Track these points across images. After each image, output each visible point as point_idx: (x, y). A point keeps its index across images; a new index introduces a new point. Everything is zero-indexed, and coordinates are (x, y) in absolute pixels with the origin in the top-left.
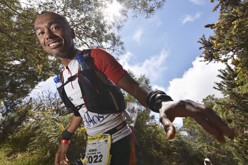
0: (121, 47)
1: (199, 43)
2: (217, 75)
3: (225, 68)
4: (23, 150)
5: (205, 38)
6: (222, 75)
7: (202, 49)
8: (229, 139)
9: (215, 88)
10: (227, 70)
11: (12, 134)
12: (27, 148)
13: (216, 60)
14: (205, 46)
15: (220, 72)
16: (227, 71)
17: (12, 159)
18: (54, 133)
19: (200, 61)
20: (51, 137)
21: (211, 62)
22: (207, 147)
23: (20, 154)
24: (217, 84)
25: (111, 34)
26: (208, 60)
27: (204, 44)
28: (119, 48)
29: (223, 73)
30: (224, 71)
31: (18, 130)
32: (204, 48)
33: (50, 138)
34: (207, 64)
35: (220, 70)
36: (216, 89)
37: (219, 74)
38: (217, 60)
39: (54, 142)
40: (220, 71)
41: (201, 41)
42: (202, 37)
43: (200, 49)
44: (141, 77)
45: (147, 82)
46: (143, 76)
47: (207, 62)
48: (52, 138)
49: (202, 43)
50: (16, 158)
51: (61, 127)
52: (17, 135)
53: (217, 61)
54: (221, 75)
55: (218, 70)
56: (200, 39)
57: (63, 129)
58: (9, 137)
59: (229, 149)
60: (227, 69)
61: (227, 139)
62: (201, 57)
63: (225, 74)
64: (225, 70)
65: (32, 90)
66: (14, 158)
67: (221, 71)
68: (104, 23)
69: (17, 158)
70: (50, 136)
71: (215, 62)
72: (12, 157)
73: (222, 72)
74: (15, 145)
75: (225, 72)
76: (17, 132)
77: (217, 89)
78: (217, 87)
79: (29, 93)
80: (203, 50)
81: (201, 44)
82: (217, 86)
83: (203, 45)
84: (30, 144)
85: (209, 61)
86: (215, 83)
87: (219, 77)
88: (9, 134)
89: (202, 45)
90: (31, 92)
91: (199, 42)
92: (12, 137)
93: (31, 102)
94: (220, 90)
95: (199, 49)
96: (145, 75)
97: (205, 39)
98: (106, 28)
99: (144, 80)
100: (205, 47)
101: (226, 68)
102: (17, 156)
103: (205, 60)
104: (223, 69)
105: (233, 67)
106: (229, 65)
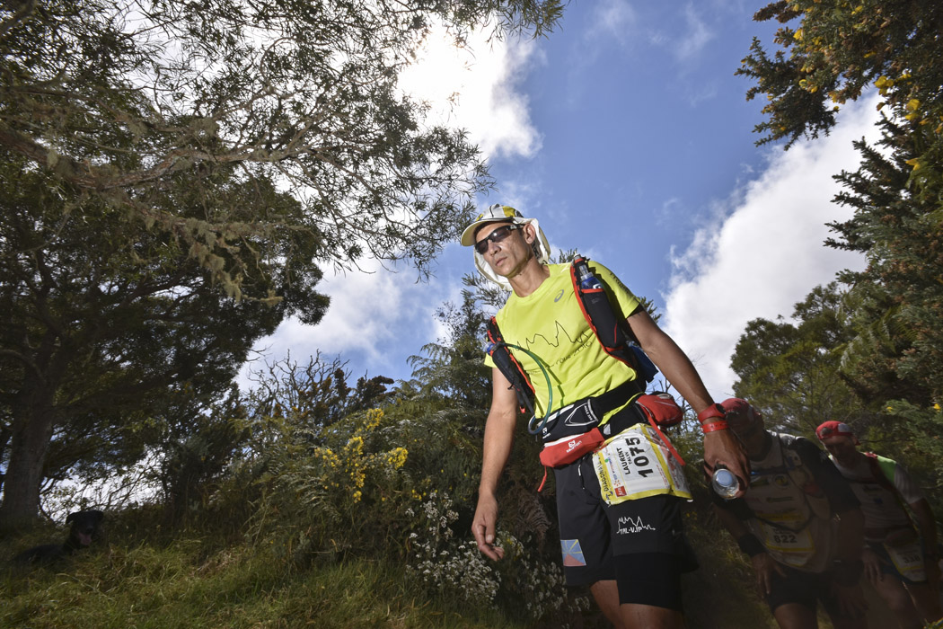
0: (473, 168)
1: (744, 75)
2: (834, 198)
3: (861, 165)
4: (235, 541)
5: (763, 50)
6: (853, 194)
7: (756, 95)
8: (913, 407)
9: (831, 243)
10: (865, 171)
11: (200, 499)
12: (245, 532)
13: (817, 127)
14: (766, 80)
15: (841, 183)
16: (867, 174)
17: (207, 571)
18: (313, 479)
19: (760, 144)
20: (306, 490)
21: (802, 138)
23: (228, 554)
24: (839, 227)
25: (436, 131)
26: (788, 131)
27: (763, 76)
28: (467, 169)
29: (856, 185)
30: (857, 175)
31: (214, 486)
32: (764, 89)
33: (303, 493)
34: (787, 147)
35: (840, 175)
36: (839, 244)
37: (841, 192)
38: (822, 123)
39: (314, 505)
40: (842, 177)
41: (749, 67)
42: (752, 48)
43: (751, 95)
47: (786, 139)
48: (310, 493)
49: (754, 74)
50: (218, 565)
51: (326, 454)
52: (214, 498)
53: (824, 130)
54: (847, 193)
55: (834, 177)
56: (743, 61)
57: (332, 461)
58: (191, 507)
60: (864, 167)
61: (908, 409)
62: (760, 131)
63: (862, 186)
64: (859, 172)
65: (239, 367)
66: (212, 566)
67: (845, 180)
68: (404, 101)
69: (220, 566)
70: (302, 487)
71: (815, 136)
72: (207, 565)
73: (850, 182)
74: (212, 530)
75: (863, 179)
76: (211, 492)
77: (842, 245)
78: (841, 238)
79: (233, 377)
80: (764, 97)
81: (750, 76)
82: (837, 236)
83: (759, 79)
84: (252, 521)
85: (791, 134)
86: (830, 228)
87: (842, 203)
88: (191, 500)
89: (756, 82)
90: (237, 373)
91: (741, 72)
92: (200, 507)
93: (237, 397)
94: (852, 247)
95: (746, 97)
97: (764, 53)
98: (415, 116)
100: (768, 86)
101: (862, 163)
102: (219, 561)
103: (775, 134)
104: (855, 171)
105: (887, 153)
106: (873, 147)
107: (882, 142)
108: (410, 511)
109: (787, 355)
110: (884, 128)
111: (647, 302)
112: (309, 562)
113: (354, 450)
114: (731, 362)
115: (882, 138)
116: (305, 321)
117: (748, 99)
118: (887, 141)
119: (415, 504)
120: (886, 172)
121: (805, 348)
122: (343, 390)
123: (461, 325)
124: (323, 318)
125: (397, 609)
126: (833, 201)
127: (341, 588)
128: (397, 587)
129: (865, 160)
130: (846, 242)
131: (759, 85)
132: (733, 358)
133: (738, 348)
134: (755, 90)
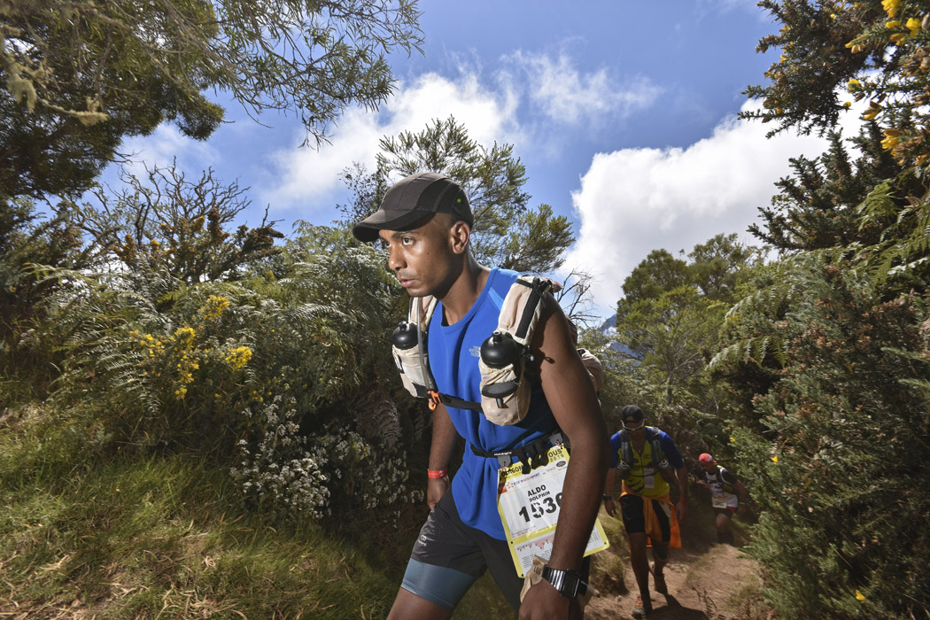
1: (769, 10)
2: (779, 181)
3: (821, 156)
6: (798, 183)
7: (771, 48)
9: (755, 231)
10: (823, 164)
13: (815, 120)
14: (792, 31)
15: (794, 168)
16: (822, 168)
20: (123, 369)
21: (793, 129)
23: (33, 408)
24: (769, 215)
26: (780, 115)
27: (790, 23)
29: (806, 176)
30: (812, 164)
31: (26, 324)
32: (784, 42)
33: (116, 372)
34: (770, 135)
35: (797, 159)
36: (760, 234)
37: (788, 178)
38: (823, 119)
39: (129, 389)
40: (798, 163)
43: (764, 46)
44: (495, 159)
45: (514, 178)
46: (504, 154)
47: (775, 124)
48: (126, 374)
49: (781, 15)
50: (18, 420)
51: (145, 340)
52: (25, 338)
53: (821, 128)
54: (793, 181)
55: (791, 160)
57: (152, 349)
60: (823, 161)
62: (751, 96)
63: (812, 181)
64: (815, 161)
65: (103, 165)
66: (11, 420)
67: (798, 166)
69: (21, 422)
71: (807, 131)
72: (5, 419)
73: (802, 170)
75: (815, 171)
76: (23, 330)
77: (763, 236)
78: (765, 226)
79: (93, 176)
80: (778, 54)
81: (776, 16)
82: (763, 225)
83: (783, 26)
85: (785, 119)
86: (761, 213)
87: (784, 188)
89: (778, 28)
90: (99, 173)
94: (771, 240)
95: (757, 45)
96: (510, 149)
99: (504, 169)
100: (789, 40)
101: (824, 154)
102: (22, 415)
103: (766, 111)
104: (811, 159)
105: (854, 154)
106: (845, 144)
107: (855, 140)
108: (248, 412)
109: (670, 293)
110: (866, 126)
111: (567, 223)
112: (117, 453)
113: (182, 341)
114: (624, 283)
115: (857, 135)
116: (188, 132)
117: (758, 50)
118: (860, 142)
119: (253, 405)
120: (842, 178)
121: (687, 291)
122: (216, 236)
123: (368, 195)
124: (212, 134)
126: (776, 184)
127: (142, 491)
128: (213, 493)
129: (829, 153)
130: (766, 231)
131: (779, 35)
132: (628, 280)
133: (635, 273)
134: (773, 41)
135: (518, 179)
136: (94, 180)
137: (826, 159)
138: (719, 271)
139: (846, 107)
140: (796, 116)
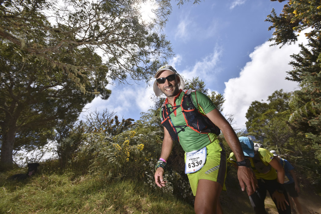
0: (167, 49)
2: (289, 63)
3: (300, 52)
4: (84, 173)
5: (276, 13)
6: (296, 62)
7: (272, 29)
8: (315, 136)
9: (288, 79)
10: (301, 54)
11: (71, 159)
12: (88, 170)
13: (291, 41)
14: (276, 24)
15: (293, 58)
16: (302, 55)
17: (76, 183)
18: (111, 153)
19: (271, 46)
20: (109, 157)
21: (286, 44)
22: (279, 150)
23: (83, 177)
24: (291, 73)
25: (153, 35)
26: (281, 42)
27: (275, 22)
28: (165, 49)
29: (297, 59)
30: (298, 55)
31: (75, 155)
32: (275, 27)
33: (108, 158)
34: (280, 48)
35: (292, 55)
36: (290, 79)
37: (292, 61)
38: (293, 40)
39: (113, 162)
40: (293, 56)
41: (270, 19)
42: (272, 12)
43: (270, 29)
44: (194, 82)
45: (201, 86)
46: (196, 80)
47: (281, 45)
48: (111, 158)
49: (271, 21)
50: (79, 181)
51: (117, 146)
52: (76, 159)
54: (294, 61)
55: (291, 56)
56: (268, 16)
57: (119, 148)
58: (68, 161)
59: (315, 147)
60: (301, 53)
61: (313, 136)
62: (271, 41)
63: (300, 60)
65: (79, 114)
66: (78, 181)
67: (294, 57)
68: (143, 23)
69: (80, 181)
70: (108, 156)
72: (76, 181)
73: (295, 58)
74: (76, 169)
75: (300, 57)
76: (75, 157)
77: (291, 79)
78: (291, 77)
79: (77, 117)
80: (274, 30)
81: (270, 22)
82: (290, 76)
83: (273, 23)
84: (90, 167)
85: (283, 43)
86: (288, 73)
87: (292, 65)
88: (68, 159)
89: (272, 24)
90: (79, 116)
91: (267, 20)
92: (72, 161)
93: (82, 125)
94: (294, 80)
95: (268, 29)
96: (198, 78)
97: (276, 14)
98: (147, 29)
99: (198, 84)
100: (276, 26)
101: (300, 51)
102: (80, 179)
103: (277, 43)
104: (297, 54)
105: (310, 49)
106: (305, 47)
107: (308, 45)
108: (145, 165)
109: (265, 114)
110: (309, 40)
111: (221, 95)
112: (112, 181)
113: (126, 145)
114: (246, 115)
115: (308, 43)
116: (103, 99)
117: (269, 30)
118: (310, 45)
119: (146, 162)
120: (309, 55)
121: (271, 111)
123: (158, 102)
124: (109, 97)
125: (142, 196)
126: (289, 64)
127: (124, 189)
128: (142, 189)
129: (302, 51)
130: (292, 78)
131: (273, 25)
132: (247, 114)
133: (248, 111)
134: (272, 27)
135: (203, 86)
136: (78, 118)
137: (302, 53)
138: (281, 103)
139: (298, 35)
140: (285, 41)
